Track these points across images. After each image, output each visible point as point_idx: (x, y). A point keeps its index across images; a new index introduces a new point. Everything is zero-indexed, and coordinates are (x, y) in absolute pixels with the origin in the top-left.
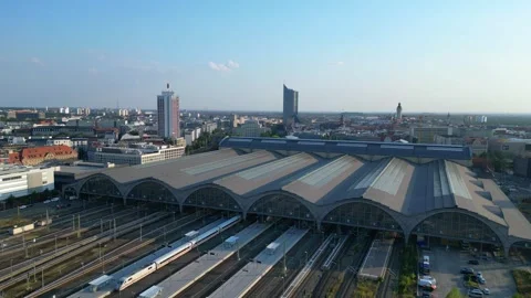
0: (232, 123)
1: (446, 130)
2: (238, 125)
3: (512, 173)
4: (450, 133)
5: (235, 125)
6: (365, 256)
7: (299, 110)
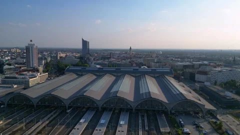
0: (57, 56)
1: (154, 60)
2: (60, 57)
3: (183, 77)
4: (156, 61)
5: (59, 58)
6: (158, 122)
7: (90, 48)
